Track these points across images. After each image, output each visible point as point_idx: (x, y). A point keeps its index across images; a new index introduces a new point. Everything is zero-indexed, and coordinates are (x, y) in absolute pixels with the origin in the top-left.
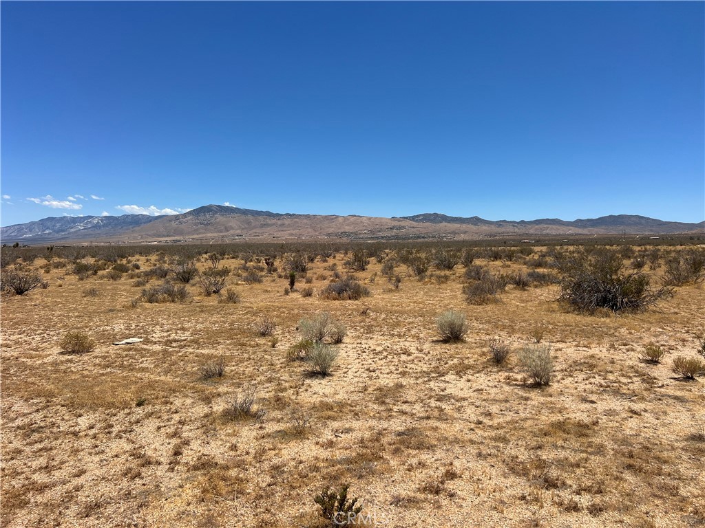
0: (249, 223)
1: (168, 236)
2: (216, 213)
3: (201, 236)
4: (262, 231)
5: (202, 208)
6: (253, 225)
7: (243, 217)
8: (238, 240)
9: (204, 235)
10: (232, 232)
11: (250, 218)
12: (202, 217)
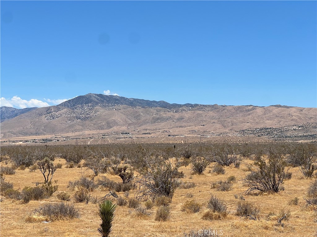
0: (137, 117)
1: (37, 134)
2: (97, 103)
3: (77, 133)
4: (154, 127)
5: (80, 98)
6: (143, 119)
7: (130, 109)
8: (123, 140)
9: (81, 133)
10: (115, 128)
11: (139, 110)
12: (78, 110)
